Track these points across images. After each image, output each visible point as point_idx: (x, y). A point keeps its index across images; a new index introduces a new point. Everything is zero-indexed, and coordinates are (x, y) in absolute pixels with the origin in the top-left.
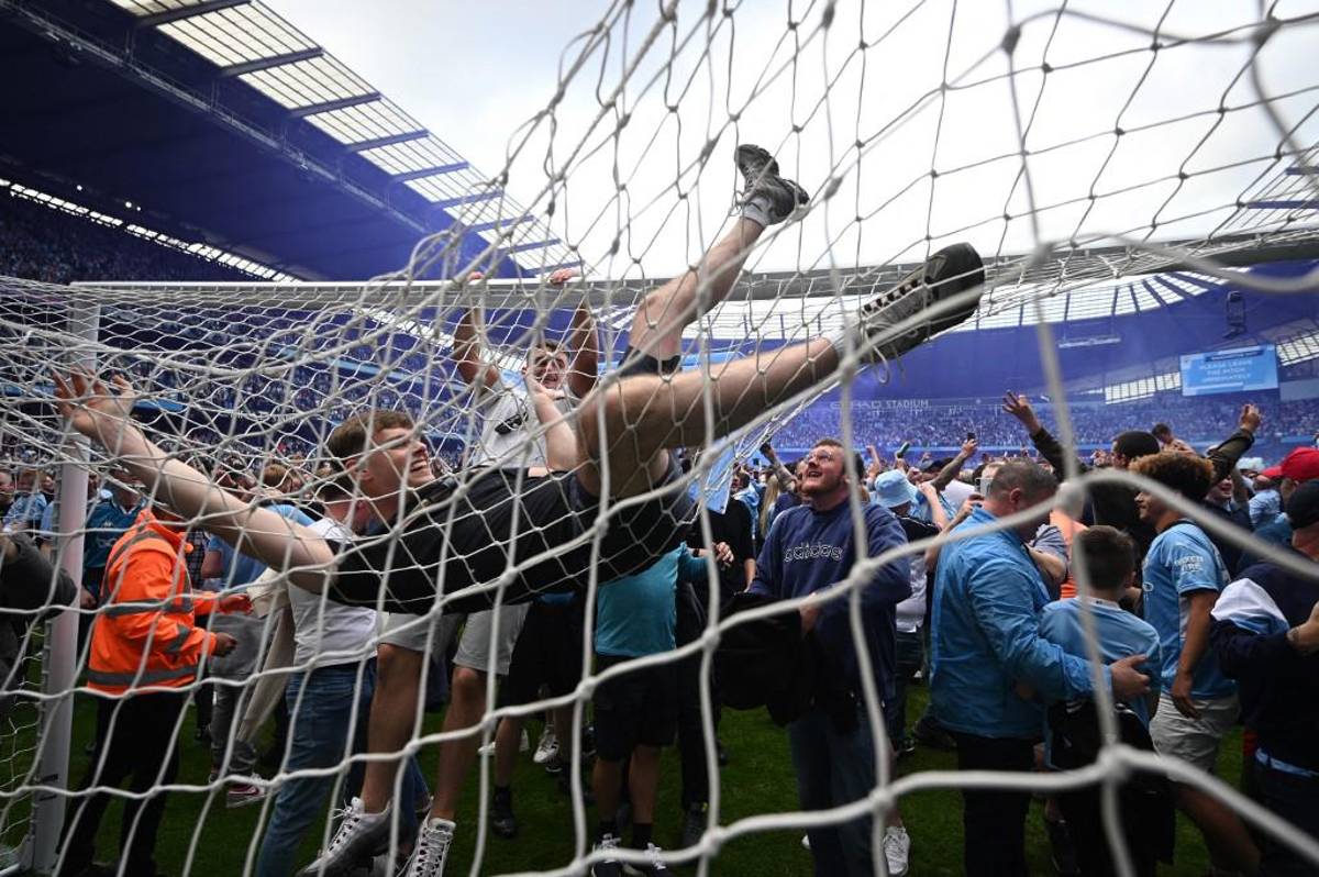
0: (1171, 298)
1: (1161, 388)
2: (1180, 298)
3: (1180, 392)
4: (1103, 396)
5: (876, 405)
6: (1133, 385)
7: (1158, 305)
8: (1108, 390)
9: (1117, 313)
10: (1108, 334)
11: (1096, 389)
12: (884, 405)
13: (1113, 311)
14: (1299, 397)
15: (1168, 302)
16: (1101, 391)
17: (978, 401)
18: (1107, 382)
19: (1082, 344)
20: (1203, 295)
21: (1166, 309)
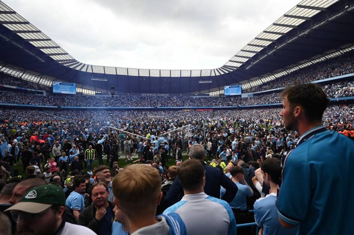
0: (222, 73)
1: (221, 93)
2: (224, 73)
3: (224, 94)
4: (209, 95)
5: (155, 95)
6: (215, 92)
7: (219, 74)
8: (210, 93)
9: (212, 75)
10: (209, 80)
11: (207, 93)
12: (157, 95)
13: (211, 75)
14: (244, 97)
15: (222, 74)
16: (209, 93)
17: (181, 95)
18: (210, 91)
19: (204, 82)
20: (228, 73)
21: (221, 75)
